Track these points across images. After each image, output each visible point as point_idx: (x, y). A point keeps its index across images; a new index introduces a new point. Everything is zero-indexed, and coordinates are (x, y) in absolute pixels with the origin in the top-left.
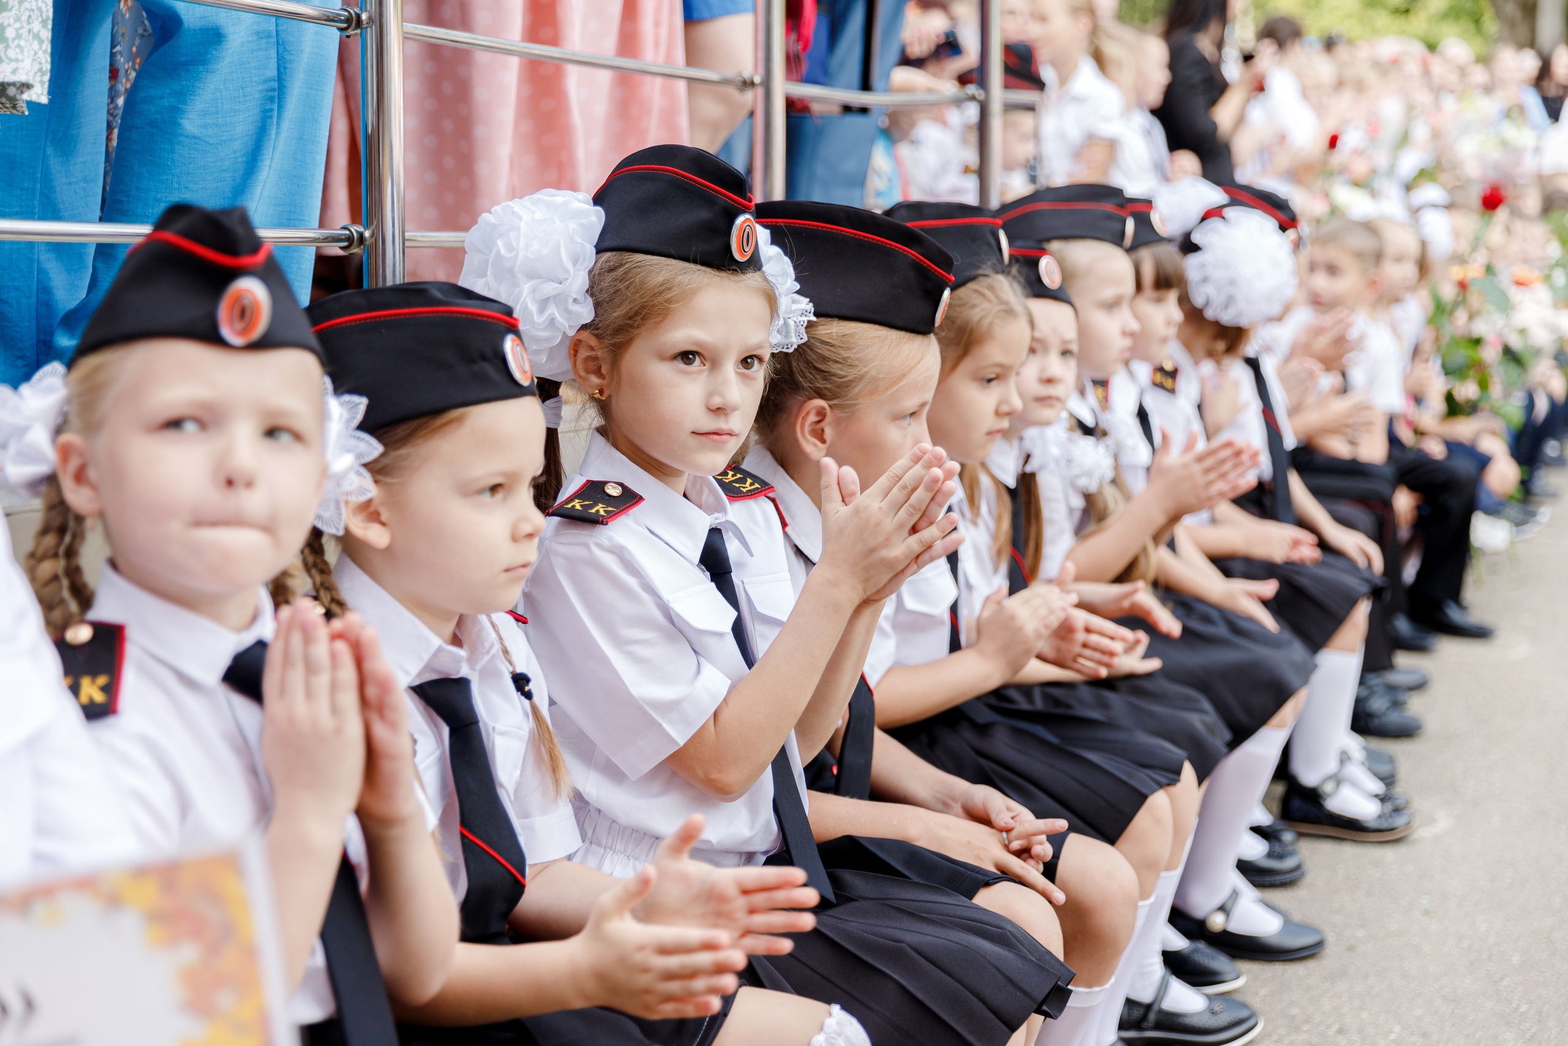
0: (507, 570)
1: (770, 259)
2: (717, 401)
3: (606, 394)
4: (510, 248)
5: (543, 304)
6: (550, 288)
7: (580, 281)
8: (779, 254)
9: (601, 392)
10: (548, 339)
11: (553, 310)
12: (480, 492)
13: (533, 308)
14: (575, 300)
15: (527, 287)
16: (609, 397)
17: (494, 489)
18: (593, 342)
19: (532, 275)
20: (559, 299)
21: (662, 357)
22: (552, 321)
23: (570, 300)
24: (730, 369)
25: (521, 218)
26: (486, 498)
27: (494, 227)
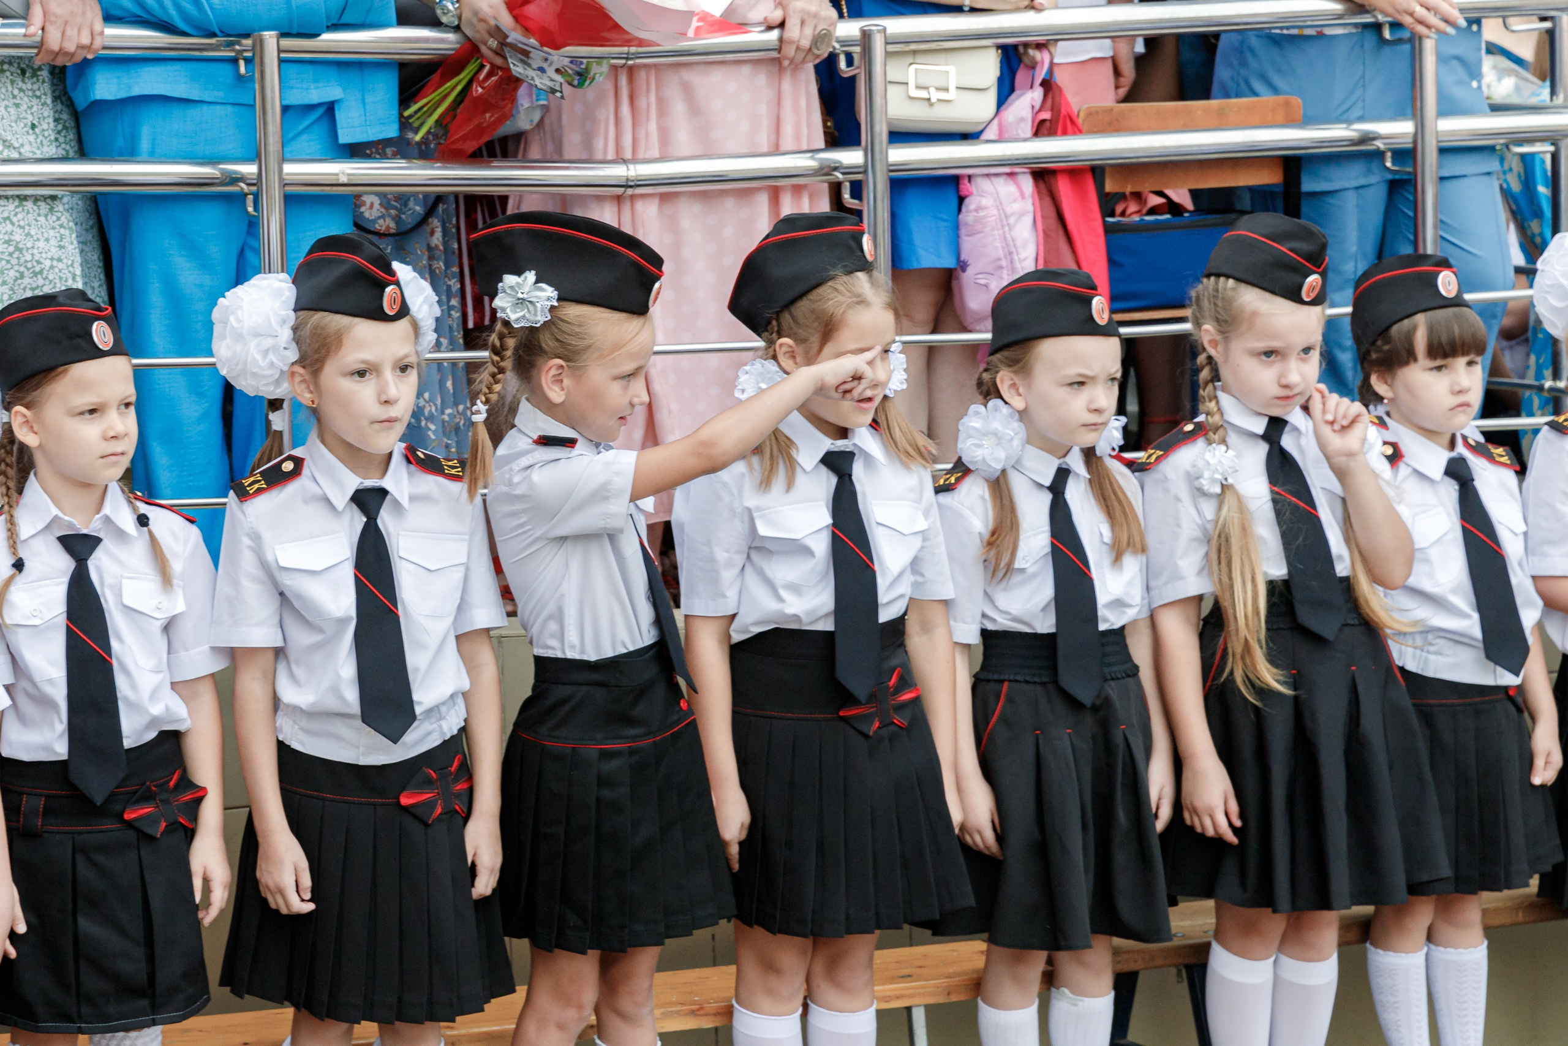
0: (102, 457)
1: (408, 283)
2: (384, 398)
3: (316, 402)
4: (239, 321)
5: (266, 352)
6: (268, 342)
7: (286, 334)
8: (415, 277)
9: (313, 402)
10: (272, 375)
11: (271, 357)
12: (82, 413)
13: (258, 357)
14: (285, 348)
15: (252, 345)
16: (318, 404)
17: (92, 411)
18: (301, 370)
19: (257, 335)
20: (274, 348)
21: (345, 375)
22: (272, 364)
23: (282, 349)
24: (388, 374)
25: (242, 300)
26: (87, 416)
27: (227, 307)
